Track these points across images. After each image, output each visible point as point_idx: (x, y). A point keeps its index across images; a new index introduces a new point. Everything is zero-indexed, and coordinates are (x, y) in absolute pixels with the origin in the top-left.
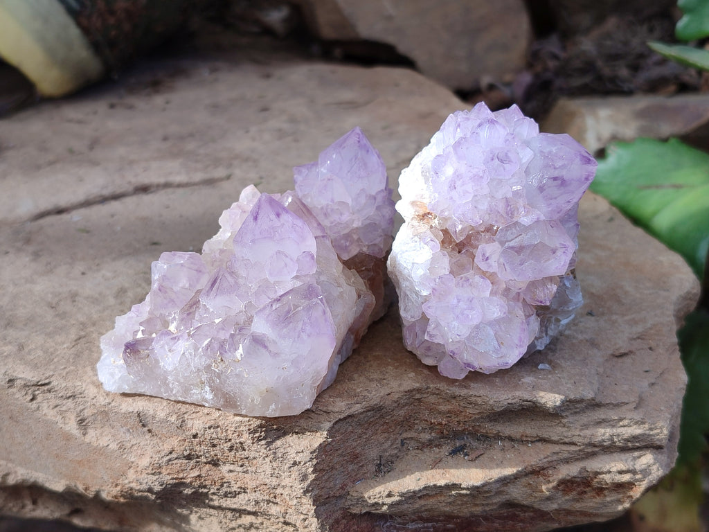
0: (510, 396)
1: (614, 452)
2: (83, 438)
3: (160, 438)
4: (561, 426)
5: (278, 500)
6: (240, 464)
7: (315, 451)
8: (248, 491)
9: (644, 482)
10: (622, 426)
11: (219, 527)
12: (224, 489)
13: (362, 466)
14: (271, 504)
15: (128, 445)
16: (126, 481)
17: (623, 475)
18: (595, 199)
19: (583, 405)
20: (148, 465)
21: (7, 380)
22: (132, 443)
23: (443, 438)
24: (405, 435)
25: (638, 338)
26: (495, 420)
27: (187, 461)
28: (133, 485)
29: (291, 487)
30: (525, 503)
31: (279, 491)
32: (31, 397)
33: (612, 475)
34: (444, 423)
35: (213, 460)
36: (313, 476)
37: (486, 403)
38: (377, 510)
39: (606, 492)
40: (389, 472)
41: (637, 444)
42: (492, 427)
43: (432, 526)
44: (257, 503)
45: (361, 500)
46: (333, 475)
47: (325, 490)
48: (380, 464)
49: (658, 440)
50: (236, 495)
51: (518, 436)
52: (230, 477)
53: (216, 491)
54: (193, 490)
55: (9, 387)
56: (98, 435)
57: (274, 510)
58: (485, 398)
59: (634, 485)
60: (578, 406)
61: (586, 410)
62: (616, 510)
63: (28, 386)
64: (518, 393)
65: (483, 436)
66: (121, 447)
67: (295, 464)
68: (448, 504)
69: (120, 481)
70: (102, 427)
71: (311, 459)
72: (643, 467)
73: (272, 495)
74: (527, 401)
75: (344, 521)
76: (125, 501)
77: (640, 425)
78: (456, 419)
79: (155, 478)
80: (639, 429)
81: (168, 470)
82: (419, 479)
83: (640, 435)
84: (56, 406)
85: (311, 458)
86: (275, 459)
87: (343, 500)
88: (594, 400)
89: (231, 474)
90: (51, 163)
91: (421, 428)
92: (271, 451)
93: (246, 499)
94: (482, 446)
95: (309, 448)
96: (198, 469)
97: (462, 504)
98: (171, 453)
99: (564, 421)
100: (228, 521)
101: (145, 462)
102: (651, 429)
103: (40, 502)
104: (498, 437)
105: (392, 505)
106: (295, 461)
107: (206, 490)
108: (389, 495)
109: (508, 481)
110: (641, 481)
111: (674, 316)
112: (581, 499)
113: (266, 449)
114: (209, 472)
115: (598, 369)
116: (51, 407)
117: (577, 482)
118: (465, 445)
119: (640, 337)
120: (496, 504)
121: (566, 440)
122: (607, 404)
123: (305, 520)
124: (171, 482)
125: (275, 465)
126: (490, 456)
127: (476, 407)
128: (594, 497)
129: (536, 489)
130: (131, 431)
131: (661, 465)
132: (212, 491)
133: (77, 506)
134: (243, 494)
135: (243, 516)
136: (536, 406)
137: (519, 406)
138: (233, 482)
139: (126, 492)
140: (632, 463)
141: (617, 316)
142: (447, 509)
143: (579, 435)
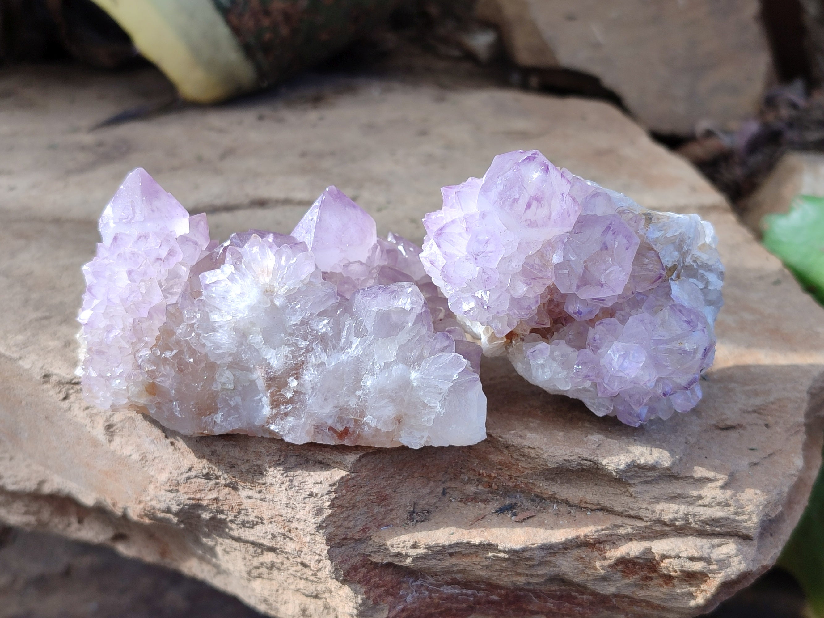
0: (568, 452)
1: (689, 535)
2: (108, 445)
3: (182, 453)
4: (627, 496)
5: (292, 535)
6: (258, 489)
7: (334, 484)
8: (265, 521)
9: (720, 575)
10: (701, 506)
11: (243, 563)
12: (242, 518)
13: (391, 510)
14: (287, 539)
15: (150, 457)
16: (148, 498)
17: (694, 563)
18: (767, 259)
19: (656, 474)
20: (166, 480)
21: (43, 375)
22: (155, 455)
23: (491, 493)
24: (447, 484)
25: (755, 411)
26: (553, 480)
27: (206, 481)
28: (154, 503)
29: (305, 521)
30: (576, 580)
31: (294, 525)
32: (64, 396)
33: (682, 560)
34: (493, 475)
35: (231, 483)
36: (330, 511)
37: (539, 457)
38: (401, 561)
39: (675, 582)
40: (422, 521)
41: (718, 529)
42: (547, 487)
43: (473, 594)
44: (274, 537)
45: (383, 548)
46: (354, 514)
47: (342, 529)
48: (414, 512)
49: (745, 528)
50: (254, 525)
51: (577, 501)
52: (247, 503)
53: (233, 518)
54: (211, 515)
55: (45, 382)
56: (123, 443)
57: (290, 547)
58: (539, 451)
59: (708, 576)
60: (649, 474)
61: (660, 481)
62: (687, 606)
63: (63, 384)
64: (577, 450)
65: (537, 496)
66: (143, 458)
67: (311, 495)
68: (485, 568)
69: (143, 498)
70: (129, 436)
71: (329, 493)
72: (722, 557)
73: (287, 529)
74: (586, 460)
75: (364, 570)
76: (150, 521)
77: (723, 507)
78: (508, 473)
79: (172, 495)
80: (723, 511)
81: (186, 488)
82: (453, 534)
83: (722, 518)
84: (87, 408)
85: (329, 491)
86: (291, 487)
87: (364, 545)
88: (670, 470)
89: (249, 501)
90: (174, 169)
91: (467, 478)
92: (288, 479)
93: (264, 531)
94: (534, 507)
95: (329, 479)
96: (216, 490)
97: (502, 571)
98: (190, 470)
99: (631, 489)
100: (250, 557)
101: (163, 477)
102: (737, 514)
103: (86, 522)
104: (554, 500)
105: (417, 558)
106: (312, 492)
107: (223, 517)
108: (414, 546)
109: (556, 550)
110: (716, 573)
111: (808, 392)
112: (646, 585)
113: (282, 474)
114: (228, 496)
115: (689, 438)
116: (82, 408)
117: (640, 564)
118: (516, 504)
119: (757, 411)
120: (542, 576)
121: (632, 513)
122: (686, 477)
123: (319, 561)
124: (188, 502)
125: (290, 493)
126: (540, 519)
127: (529, 460)
128: (661, 586)
129: (589, 565)
130: (155, 441)
131: (745, 558)
132: (230, 518)
133: (122, 531)
134: (261, 525)
135: (265, 553)
136: (598, 468)
137: (577, 465)
138: (250, 510)
139: (149, 511)
140: (708, 551)
141: (736, 385)
142: (483, 573)
143: (647, 509)
